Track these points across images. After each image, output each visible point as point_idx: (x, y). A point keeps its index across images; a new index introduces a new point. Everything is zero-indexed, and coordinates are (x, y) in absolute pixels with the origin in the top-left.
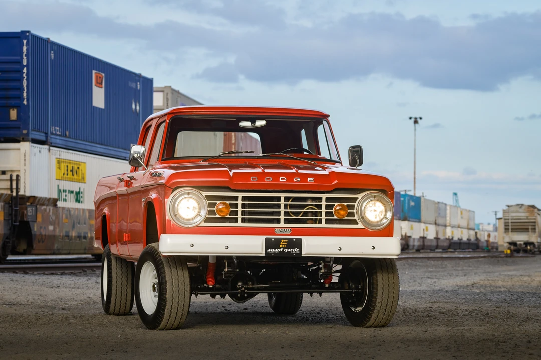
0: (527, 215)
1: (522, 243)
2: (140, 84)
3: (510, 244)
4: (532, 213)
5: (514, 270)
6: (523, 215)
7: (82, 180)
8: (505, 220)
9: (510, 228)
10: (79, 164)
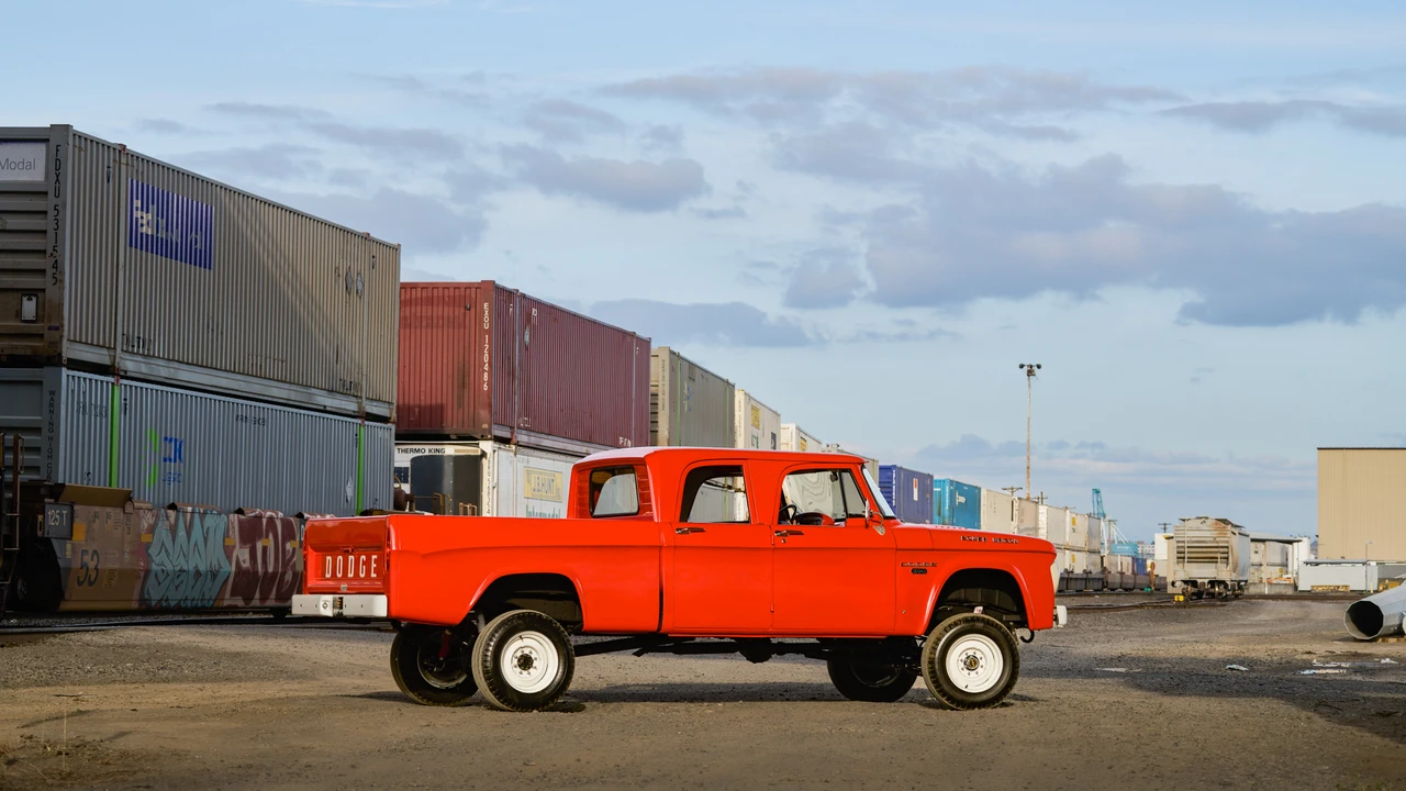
0: (1215, 534)
1: (1206, 581)
3: (1185, 582)
4: (1223, 533)
6: (1208, 534)
8: (1178, 542)
9: (1186, 555)
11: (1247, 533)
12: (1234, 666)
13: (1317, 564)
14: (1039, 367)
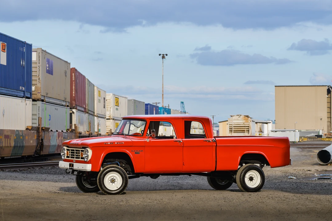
2: (25, 48)
6: (241, 121)
8: (230, 125)
9: (233, 130)
11: (254, 121)
12: (291, 177)
13: (276, 132)
14: (167, 55)
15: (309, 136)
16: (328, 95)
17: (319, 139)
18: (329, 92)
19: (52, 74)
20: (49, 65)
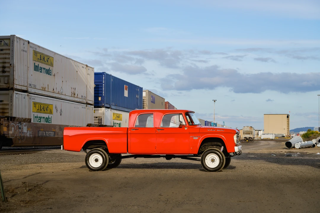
0: (250, 129)
1: (248, 137)
2: (139, 89)
3: (245, 138)
4: (251, 129)
5: (254, 147)
6: (248, 129)
7: (121, 120)
8: (243, 130)
9: (245, 133)
10: (120, 114)
11: (254, 129)
13: (264, 134)
14: (216, 100)
15: (279, 136)
16: (287, 118)
17: (283, 138)
18: (288, 117)
19: (154, 103)
20: (153, 98)
